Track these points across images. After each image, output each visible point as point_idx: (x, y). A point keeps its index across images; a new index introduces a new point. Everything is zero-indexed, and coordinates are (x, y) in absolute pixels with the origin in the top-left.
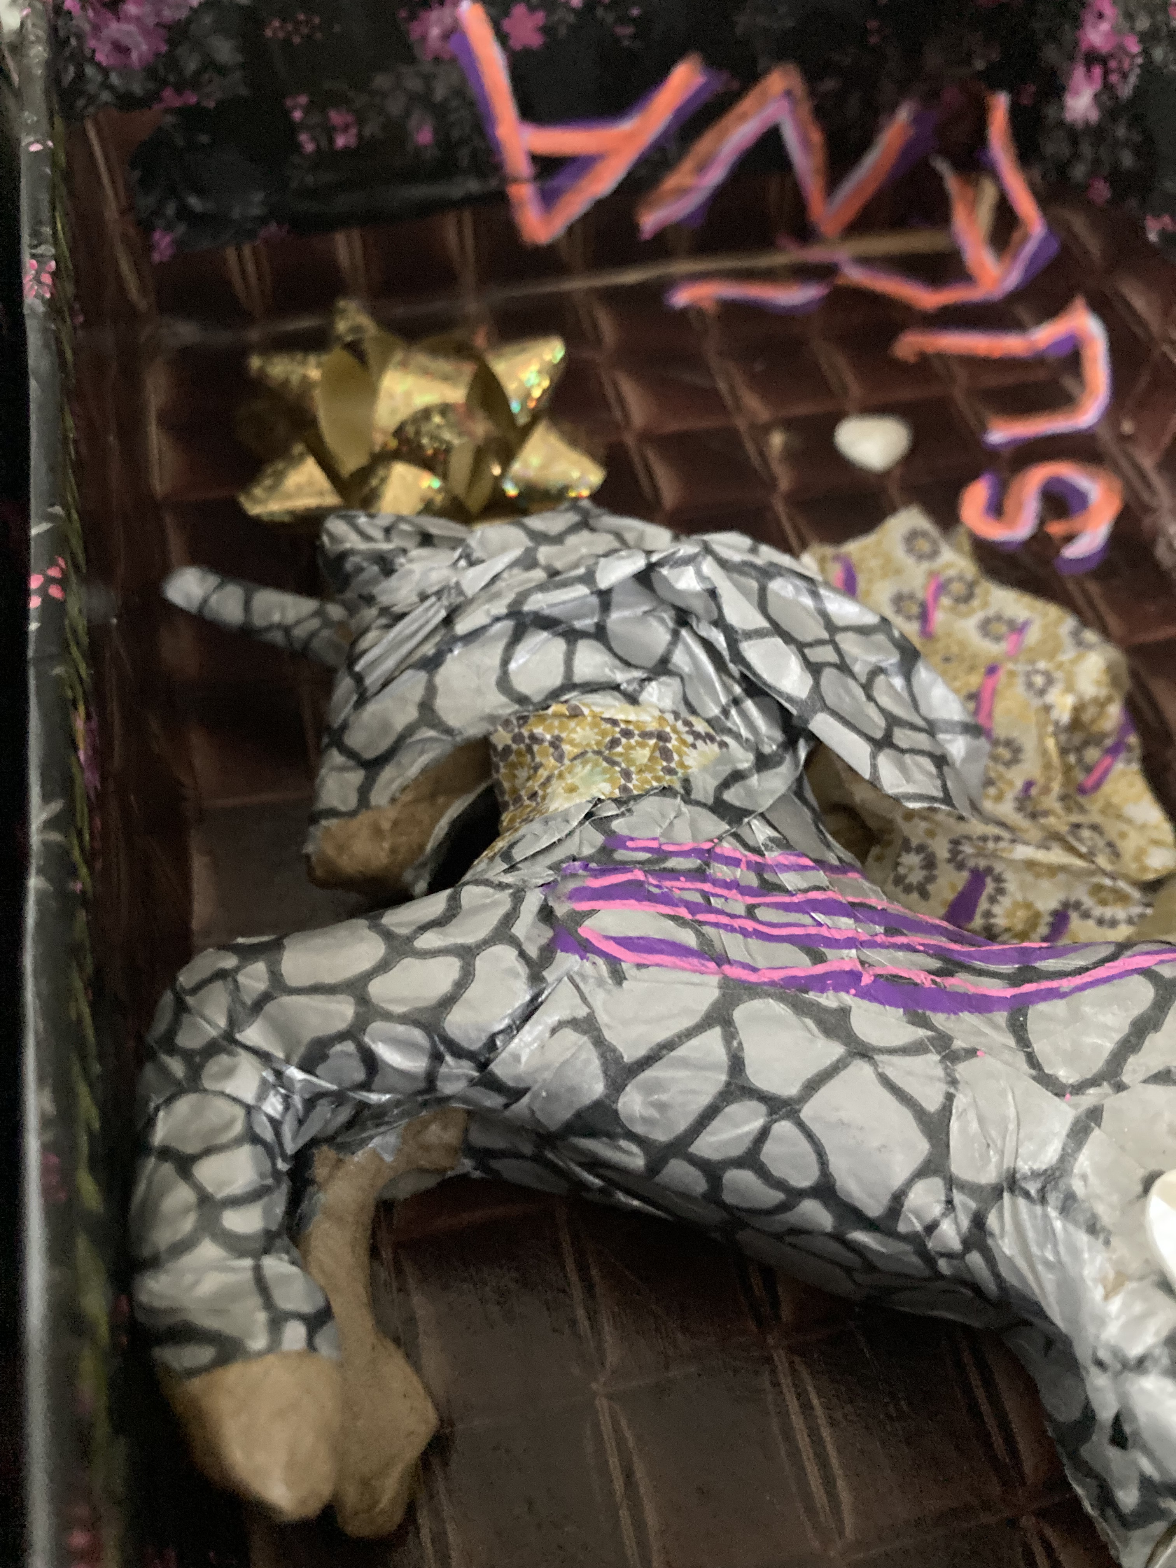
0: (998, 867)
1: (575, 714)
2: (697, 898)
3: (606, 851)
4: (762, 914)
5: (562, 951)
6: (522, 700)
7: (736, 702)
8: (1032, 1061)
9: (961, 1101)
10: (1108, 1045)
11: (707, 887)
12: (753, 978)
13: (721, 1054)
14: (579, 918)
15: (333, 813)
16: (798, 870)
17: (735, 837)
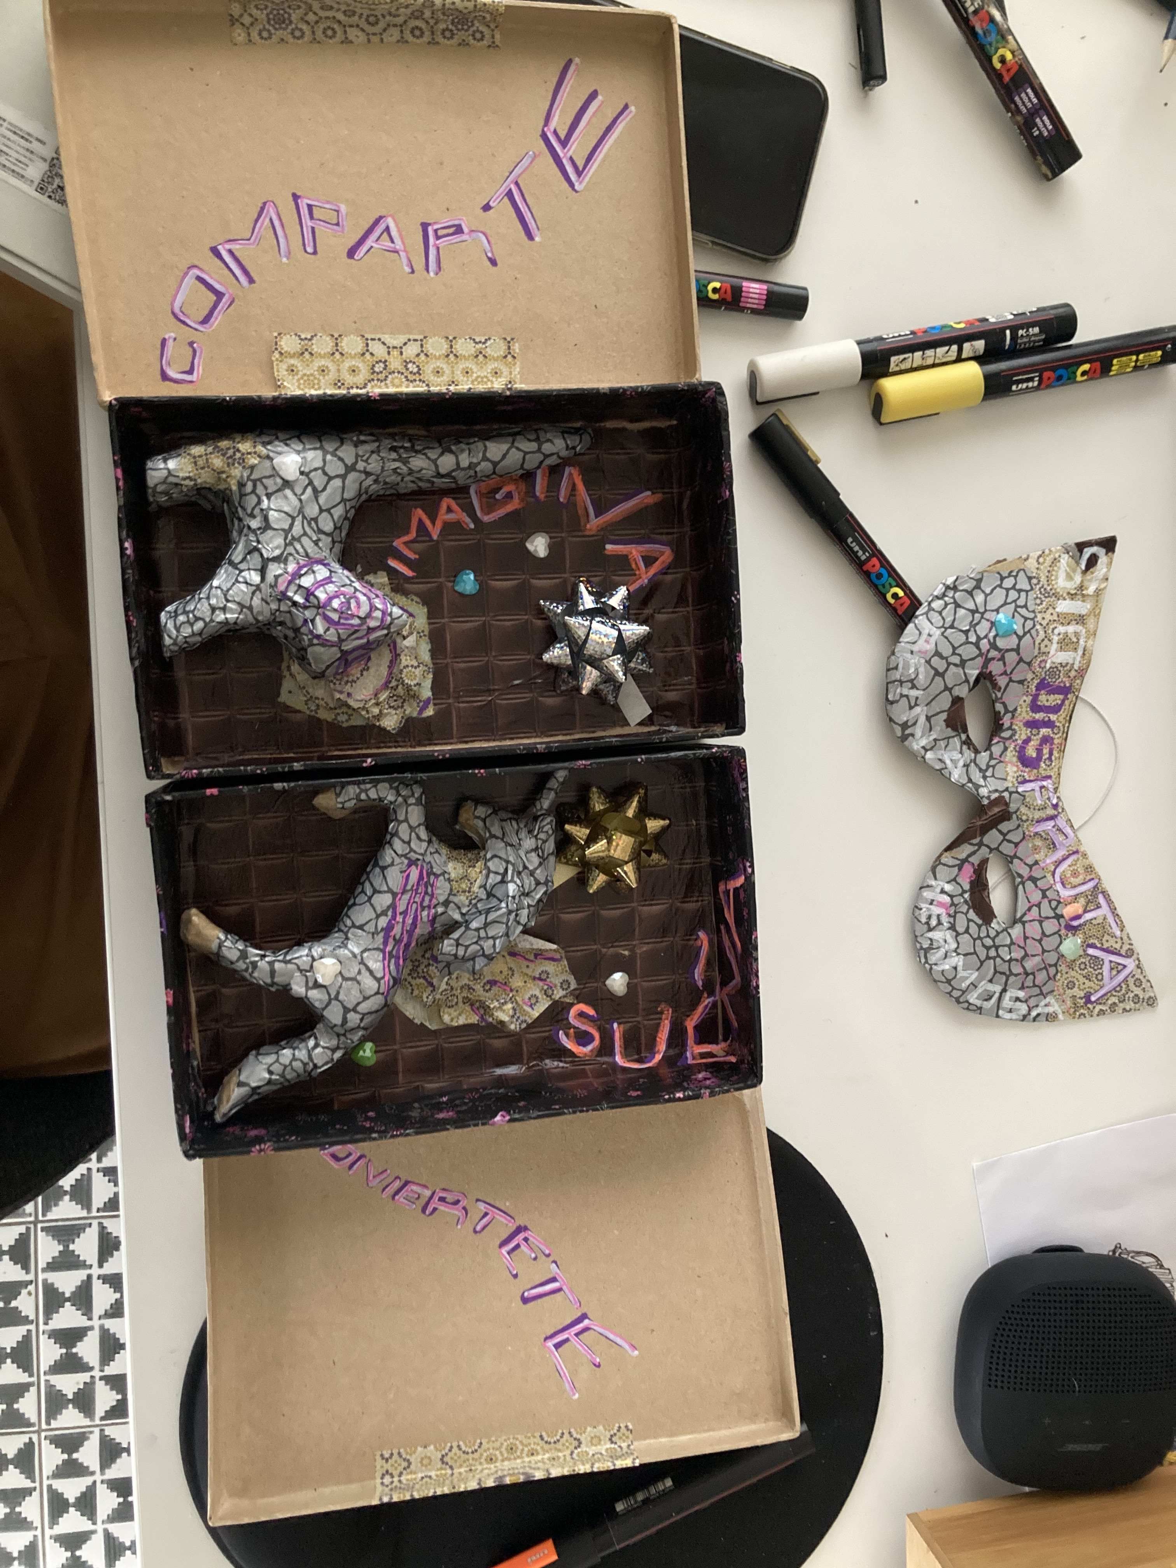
2: (419, 891)
3: (434, 874)
4: (415, 905)
5: (409, 862)
6: (488, 860)
8: (370, 950)
9: (364, 934)
10: (369, 965)
12: (397, 899)
13: (381, 890)
14: (417, 866)
16: (428, 915)
17: (438, 904)
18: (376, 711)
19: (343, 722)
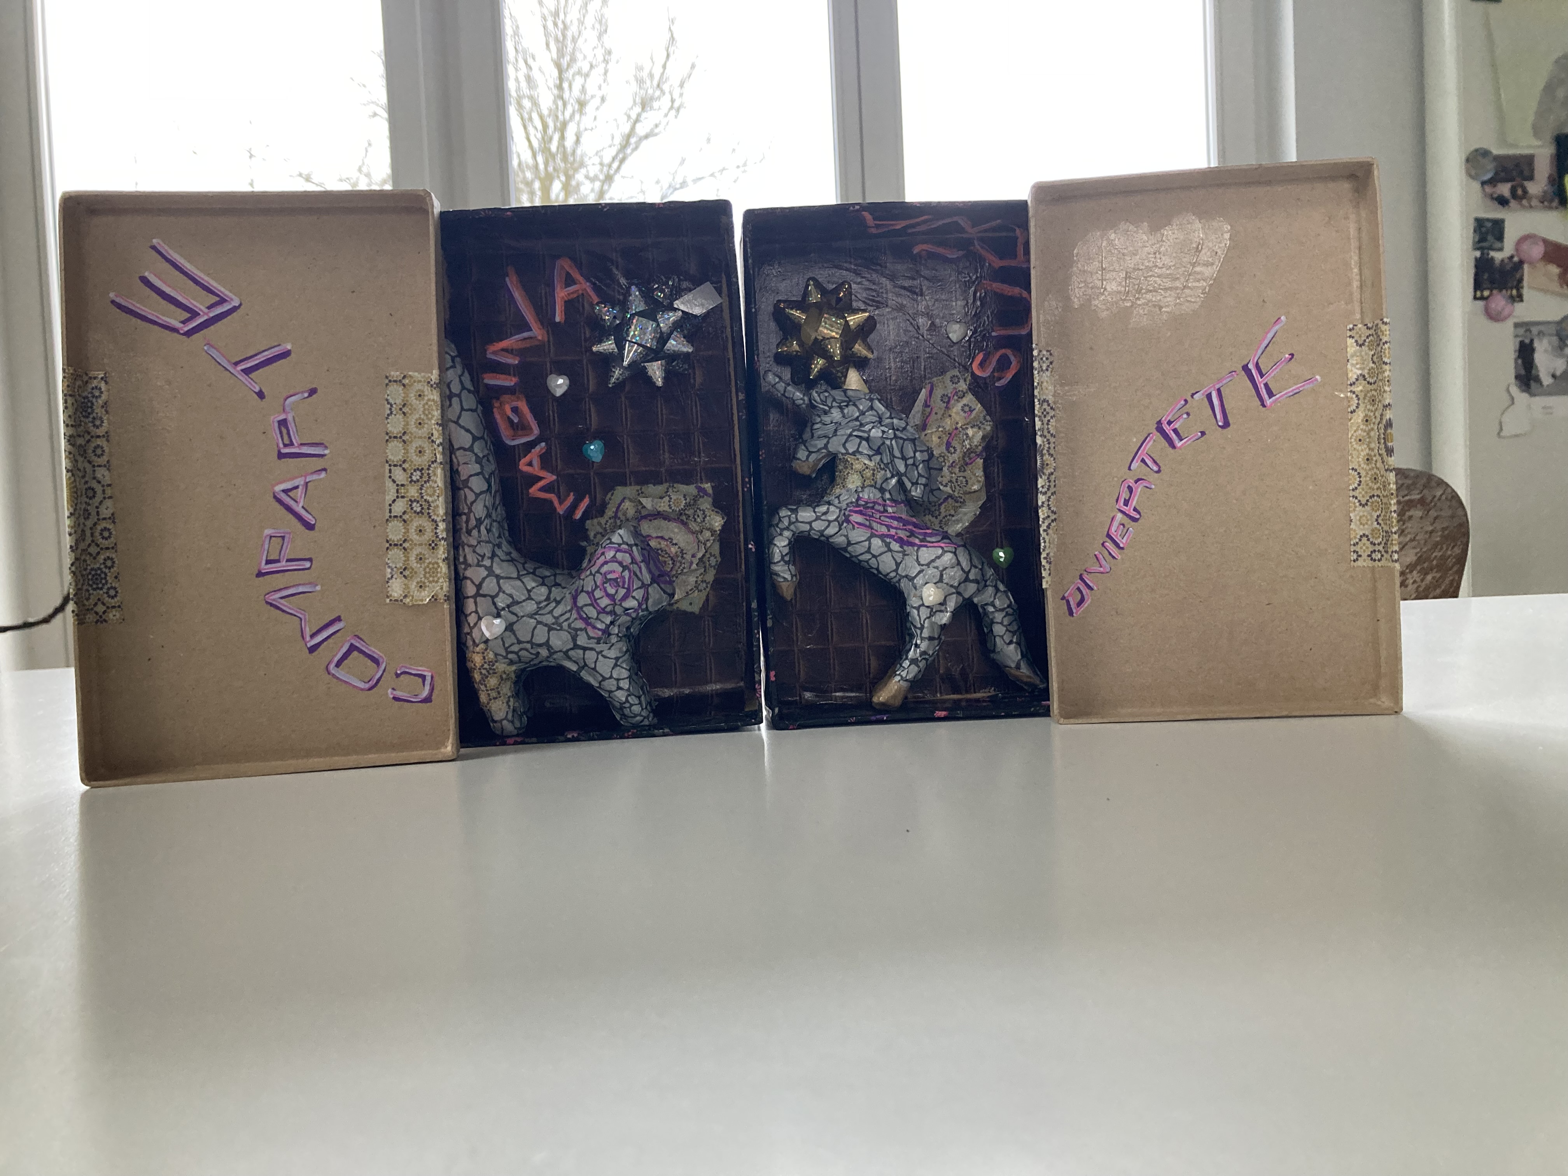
2: (870, 514)
3: (857, 501)
4: (882, 518)
5: (845, 523)
6: (847, 451)
8: (918, 558)
12: (876, 533)
13: (867, 546)
14: (849, 515)
15: (800, 459)
16: (892, 506)
17: (882, 497)
18: (708, 534)
19: (717, 561)
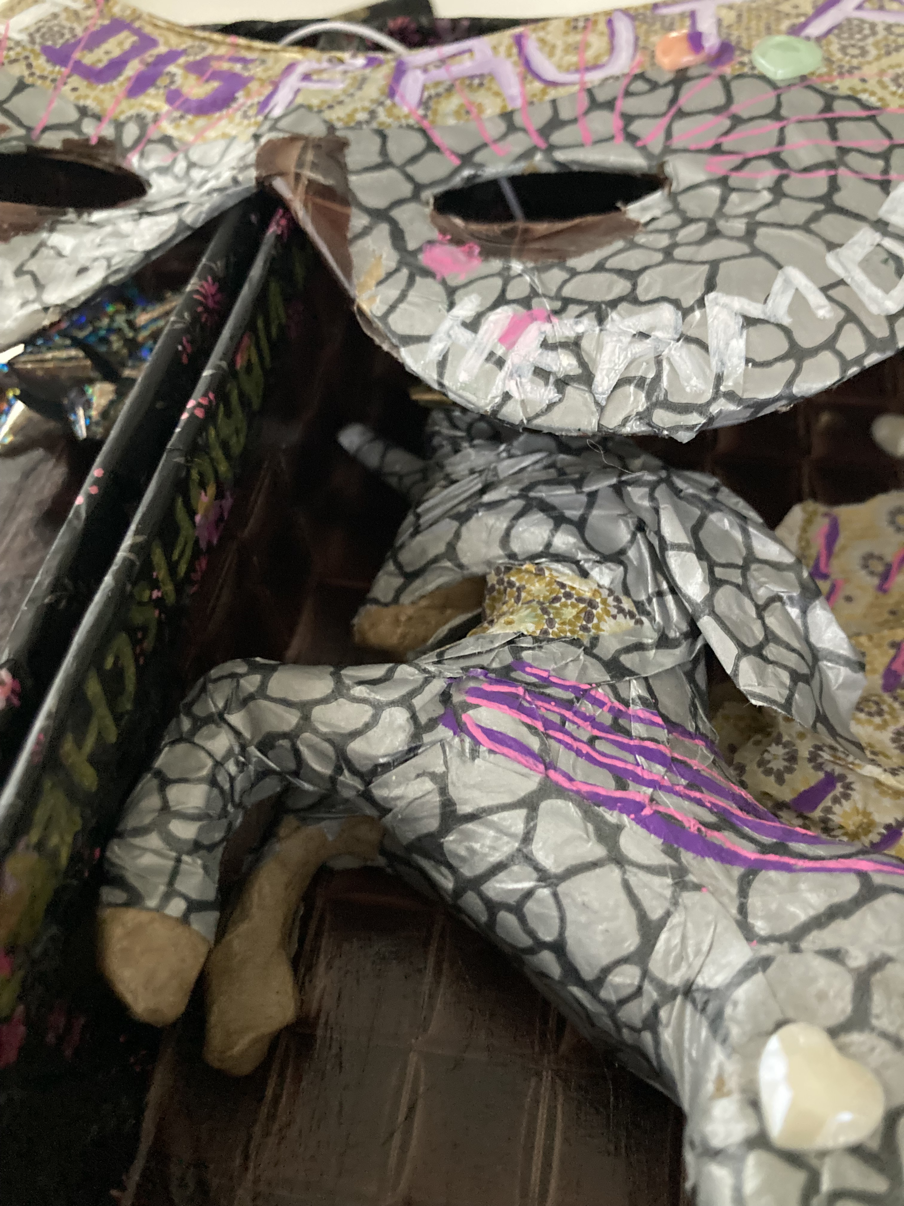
0: (850, 778)
1: (540, 573)
3: (508, 669)
4: (600, 745)
5: (443, 724)
6: (512, 556)
7: (660, 594)
8: (743, 910)
10: (803, 916)
11: (569, 714)
14: (468, 706)
15: (376, 601)
